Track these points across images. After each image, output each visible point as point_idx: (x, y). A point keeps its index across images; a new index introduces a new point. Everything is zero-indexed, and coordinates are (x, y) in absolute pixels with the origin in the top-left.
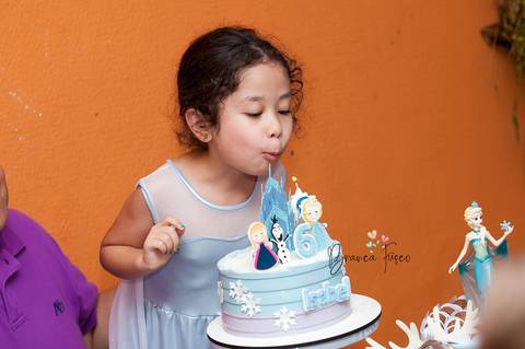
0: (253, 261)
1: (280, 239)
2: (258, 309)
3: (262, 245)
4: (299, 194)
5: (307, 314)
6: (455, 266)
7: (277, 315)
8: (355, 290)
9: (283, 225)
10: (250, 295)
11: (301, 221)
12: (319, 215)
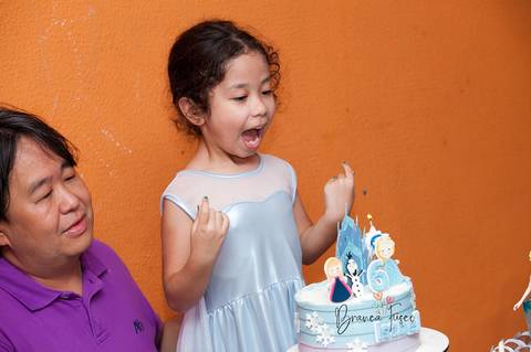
0: (329, 294)
1: (355, 274)
2: (332, 340)
3: (338, 280)
4: (373, 231)
5: (379, 345)
6: (519, 304)
7: (350, 345)
8: (425, 324)
9: (357, 261)
10: (325, 326)
11: (375, 257)
12: (392, 252)
